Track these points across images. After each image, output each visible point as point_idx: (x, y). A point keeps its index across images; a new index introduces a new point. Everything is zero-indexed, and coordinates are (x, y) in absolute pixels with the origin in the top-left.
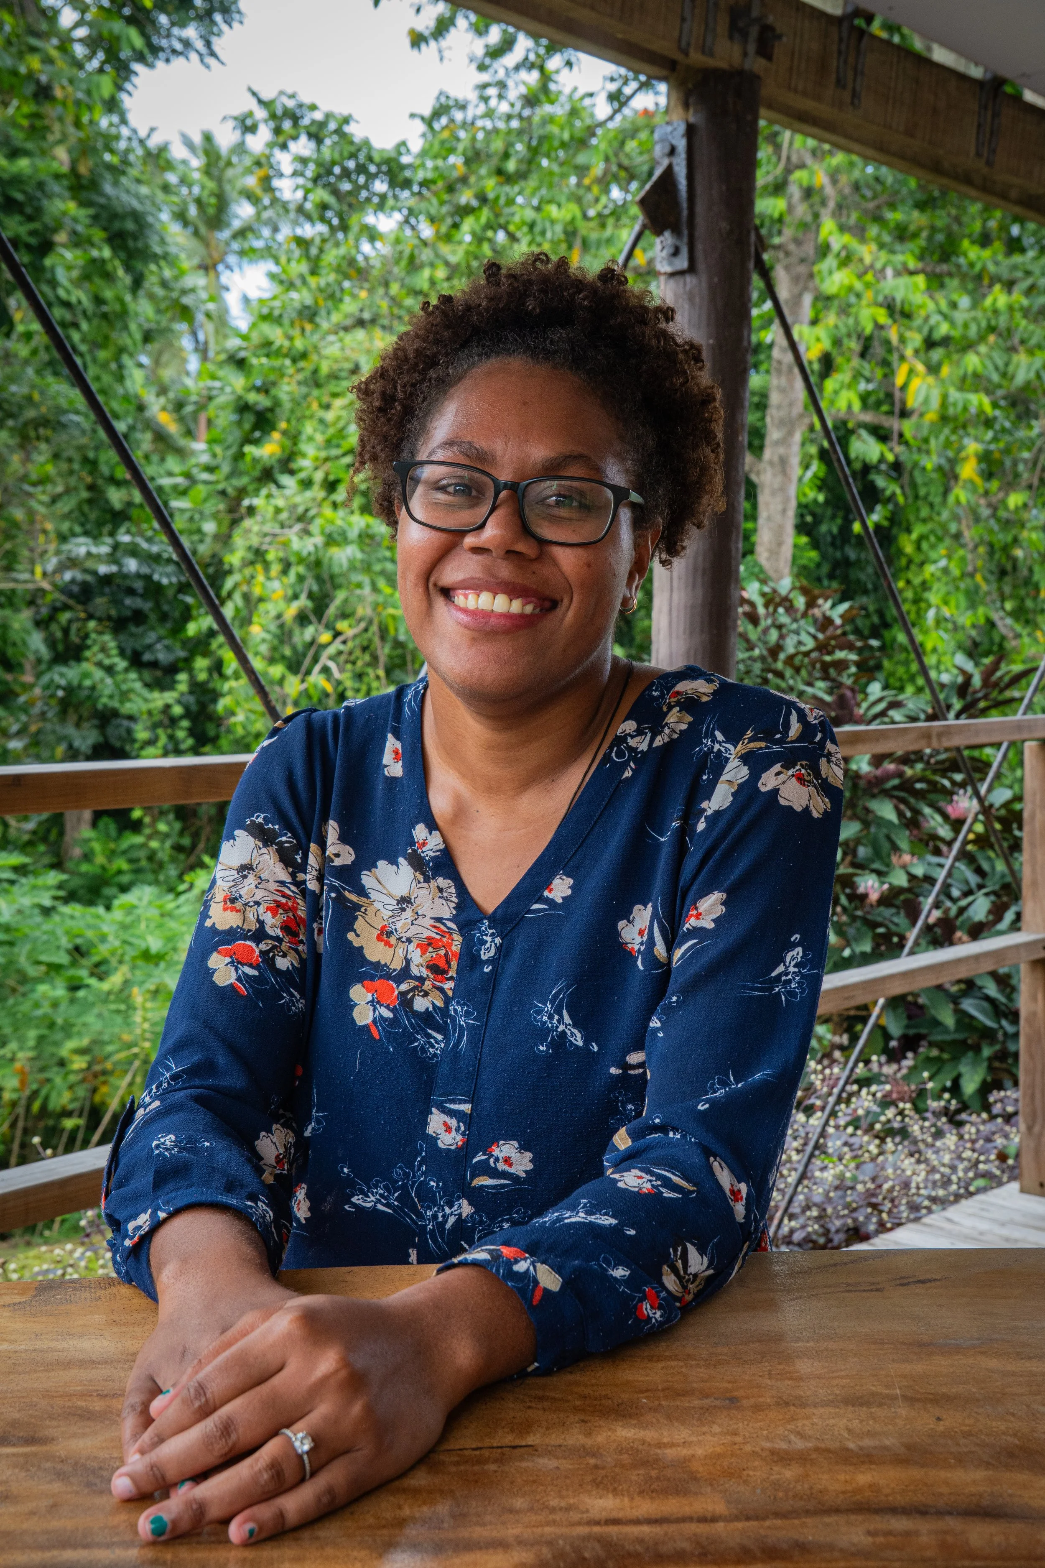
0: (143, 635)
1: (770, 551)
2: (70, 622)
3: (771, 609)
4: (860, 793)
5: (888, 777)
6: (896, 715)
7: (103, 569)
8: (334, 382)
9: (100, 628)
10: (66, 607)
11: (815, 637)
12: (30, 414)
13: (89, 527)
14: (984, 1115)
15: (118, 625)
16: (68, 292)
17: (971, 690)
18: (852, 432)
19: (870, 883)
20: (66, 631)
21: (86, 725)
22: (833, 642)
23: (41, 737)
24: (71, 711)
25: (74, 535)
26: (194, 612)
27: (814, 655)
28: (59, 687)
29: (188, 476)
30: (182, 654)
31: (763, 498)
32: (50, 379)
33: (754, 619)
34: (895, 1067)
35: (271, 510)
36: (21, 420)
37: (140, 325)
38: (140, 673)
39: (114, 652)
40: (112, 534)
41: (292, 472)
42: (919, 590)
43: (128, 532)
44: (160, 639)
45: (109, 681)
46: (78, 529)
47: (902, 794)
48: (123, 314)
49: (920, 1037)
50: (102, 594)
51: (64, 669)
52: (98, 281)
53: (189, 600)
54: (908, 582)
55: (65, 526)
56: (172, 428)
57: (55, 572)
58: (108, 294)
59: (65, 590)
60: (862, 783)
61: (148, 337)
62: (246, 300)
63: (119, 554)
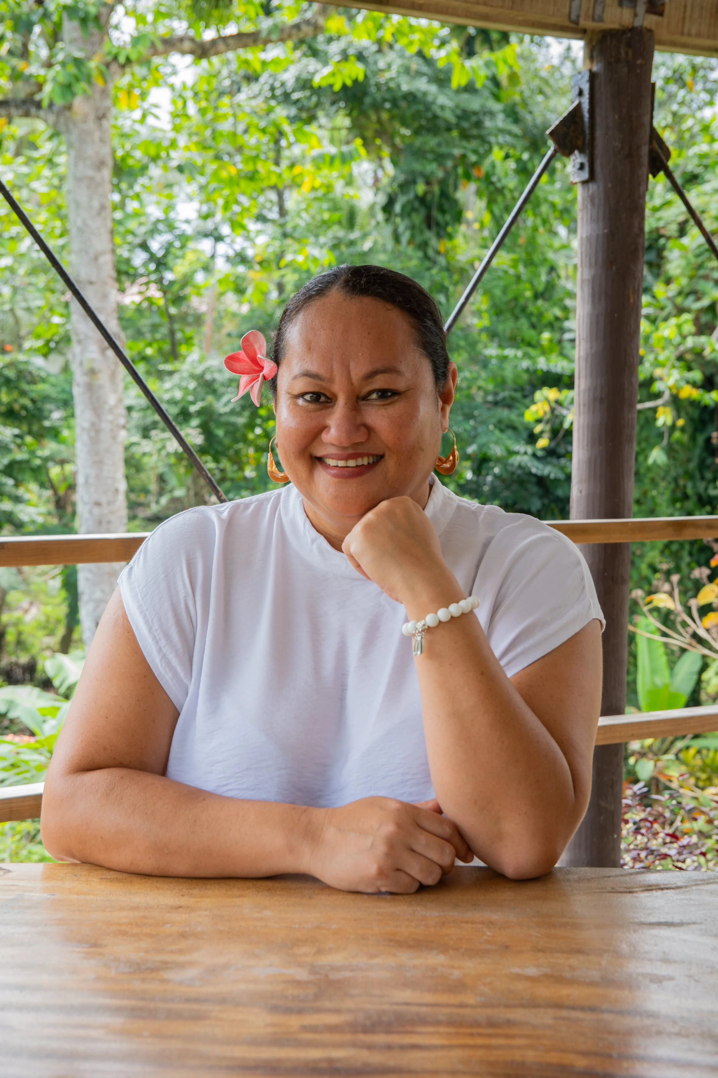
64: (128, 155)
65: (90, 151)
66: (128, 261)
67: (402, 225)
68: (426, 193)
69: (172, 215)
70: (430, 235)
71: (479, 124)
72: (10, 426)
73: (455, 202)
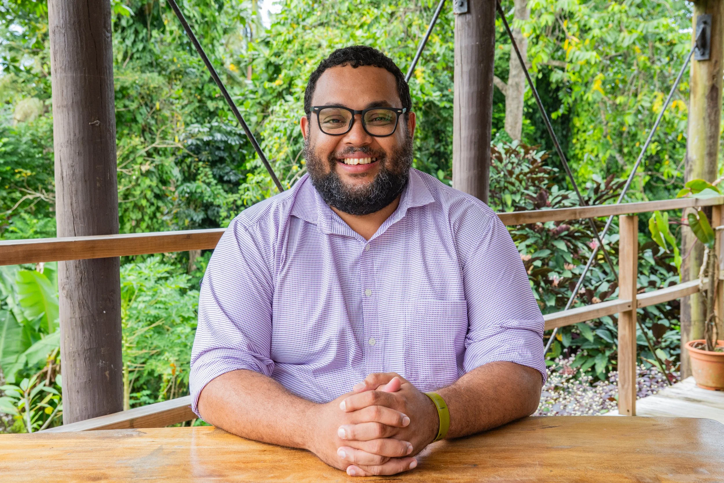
0: (223, 168)
1: (512, 126)
2: (191, 162)
3: (508, 155)
4: (549, 238)
5: (562, 230)
6: (566, 202)
7: (206, 138)
8: (310, 52)
9: (204, 166)
10: (189, 156)
11: (529, 167)
12: (173, 68)
13: (199, 119)
14: (607, 382)
15: (213, 164)
16: (189, 12)
17: (600, 190)
18: (551, 70)
19: (555, 277)
20: (189, 167)
21: (198, 210)
22: (537, 170)
23: (179, 215)
24: (192, 203)
25: (192, 123)
26: (247, 157)
27: (529, 175)
28: (186, 192)
29: (243, 95)
30: (242, 177)
31: (508, 102)
32: (182, 52)
33: (500, 159)
34: (566, 360)
35: (282, 111)
36: (169, 71)
37: (222, 27)
38: (223, 186)
39: (211, 176)
40: (209, 122)
41: (291, 94)
42: (583, 143)
43: (217, 121)
44: (232, 170)
45: (208, 189)
46: (194, 120)
47: (568, 238)
48: (215, 22)
49: (578, 347)
50: (205, 150)
51: (188, 184)
52: (202, 7)
53: (245, 152)
54: (578, 140)
55: (188, 119)
56: (236, 73)
57: (183, 140)
58: (207, 13)
59: (189, 147)
60: (551, 234)
61: (225, 31)
62: (270, 14)
63: (212, 131)
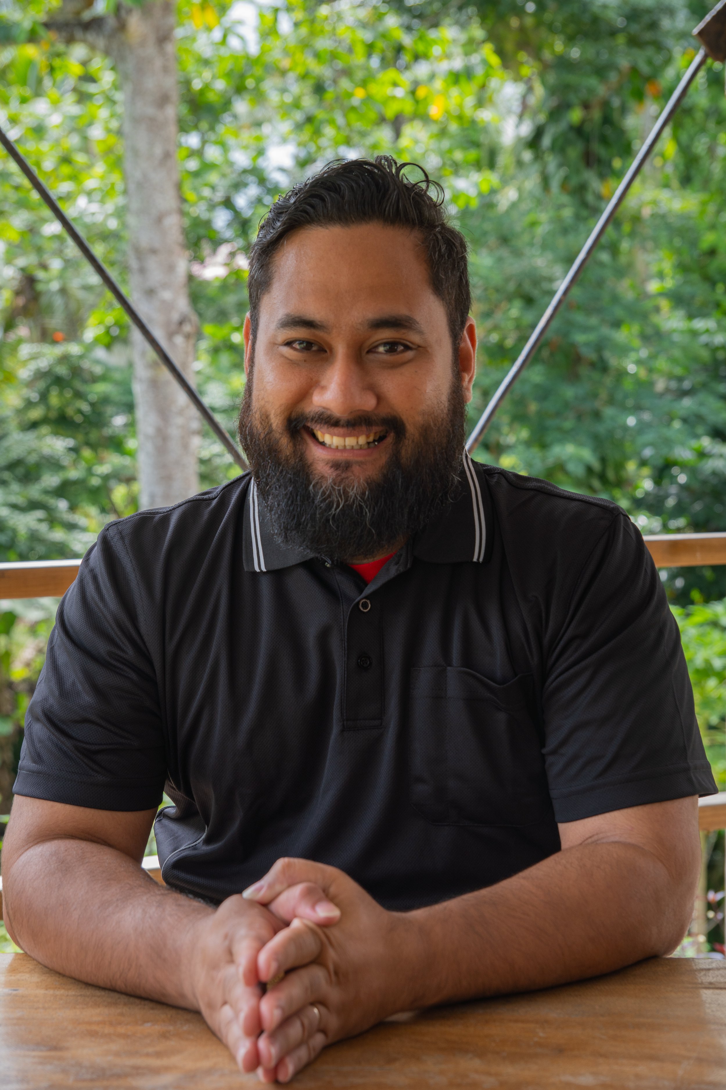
64: (207, 87)
65: (150, 83)
66: (208, 224)
67: (552, 162)
68: (583, 122)
69: (262, 163)
70: (590, 177)
71: (653, 26)
72: (62, 435)
73: (621, 132)
